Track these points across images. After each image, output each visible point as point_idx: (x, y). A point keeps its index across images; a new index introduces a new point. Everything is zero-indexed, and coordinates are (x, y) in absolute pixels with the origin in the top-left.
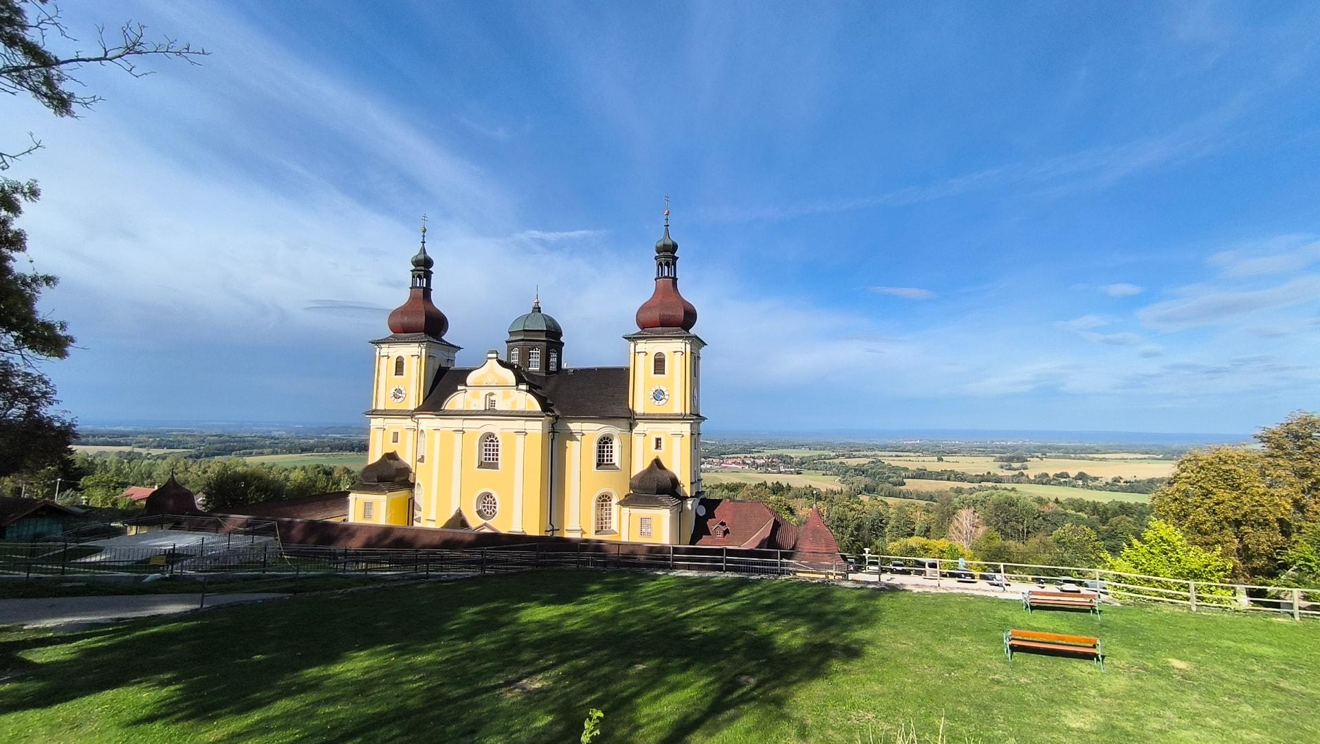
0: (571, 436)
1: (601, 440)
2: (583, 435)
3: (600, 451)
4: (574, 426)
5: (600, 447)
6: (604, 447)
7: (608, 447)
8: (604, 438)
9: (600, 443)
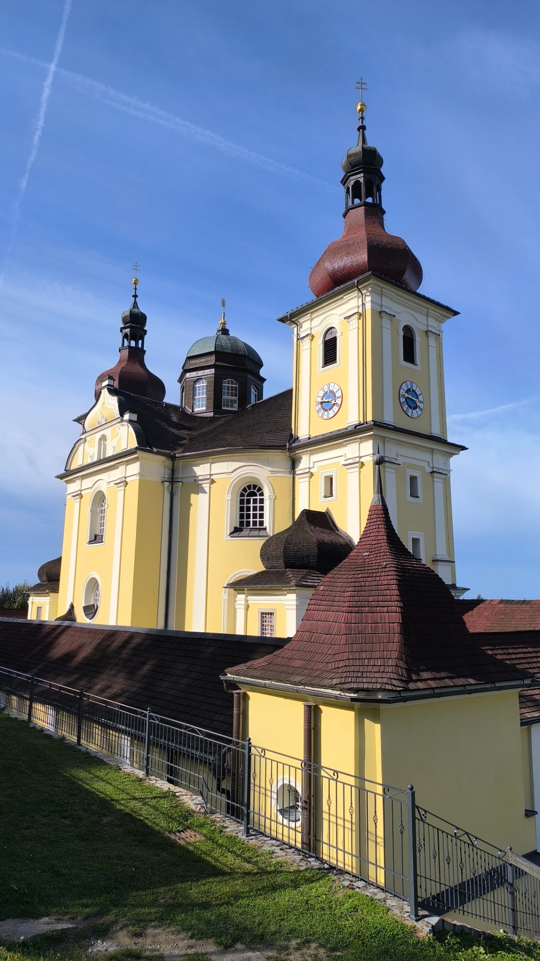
0: (196, 486)
1: (245, 490)
2: (213, 482)
3: (242, 509)
4: (201, 470)
5: (242, 502)
6: (248, 502)
7: (255, 501)
8: (249, 487)
9: (242, 495)
